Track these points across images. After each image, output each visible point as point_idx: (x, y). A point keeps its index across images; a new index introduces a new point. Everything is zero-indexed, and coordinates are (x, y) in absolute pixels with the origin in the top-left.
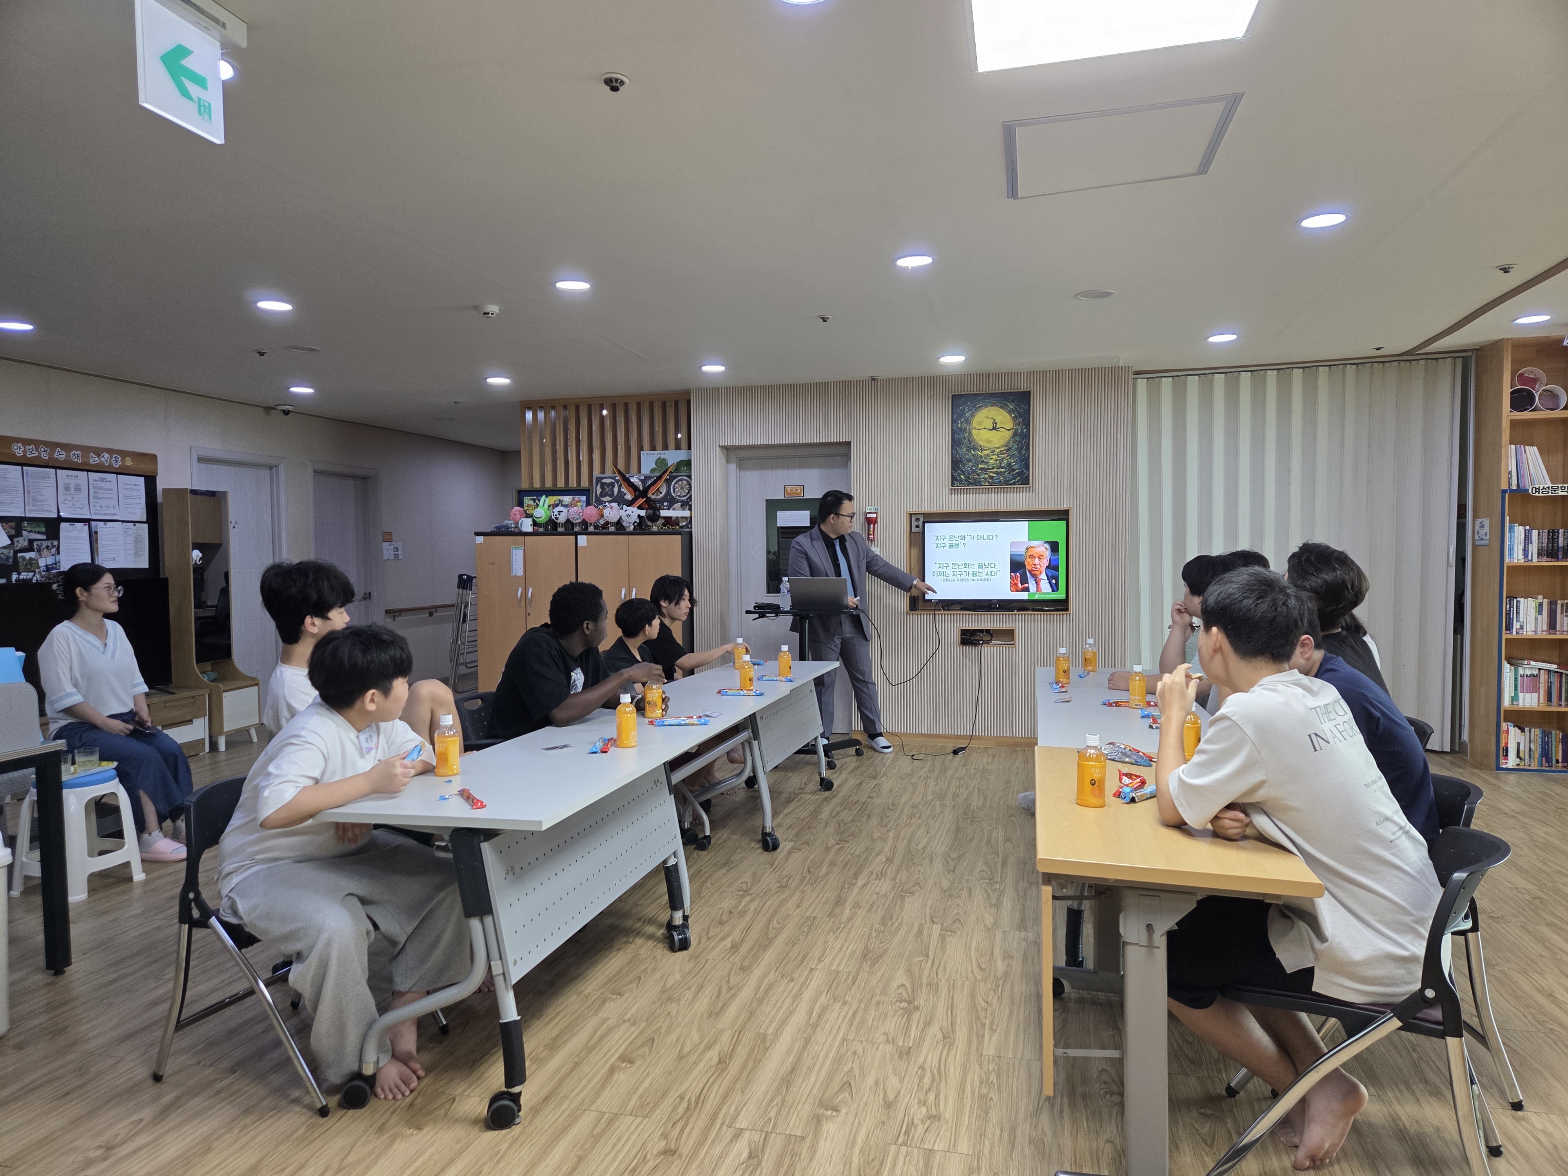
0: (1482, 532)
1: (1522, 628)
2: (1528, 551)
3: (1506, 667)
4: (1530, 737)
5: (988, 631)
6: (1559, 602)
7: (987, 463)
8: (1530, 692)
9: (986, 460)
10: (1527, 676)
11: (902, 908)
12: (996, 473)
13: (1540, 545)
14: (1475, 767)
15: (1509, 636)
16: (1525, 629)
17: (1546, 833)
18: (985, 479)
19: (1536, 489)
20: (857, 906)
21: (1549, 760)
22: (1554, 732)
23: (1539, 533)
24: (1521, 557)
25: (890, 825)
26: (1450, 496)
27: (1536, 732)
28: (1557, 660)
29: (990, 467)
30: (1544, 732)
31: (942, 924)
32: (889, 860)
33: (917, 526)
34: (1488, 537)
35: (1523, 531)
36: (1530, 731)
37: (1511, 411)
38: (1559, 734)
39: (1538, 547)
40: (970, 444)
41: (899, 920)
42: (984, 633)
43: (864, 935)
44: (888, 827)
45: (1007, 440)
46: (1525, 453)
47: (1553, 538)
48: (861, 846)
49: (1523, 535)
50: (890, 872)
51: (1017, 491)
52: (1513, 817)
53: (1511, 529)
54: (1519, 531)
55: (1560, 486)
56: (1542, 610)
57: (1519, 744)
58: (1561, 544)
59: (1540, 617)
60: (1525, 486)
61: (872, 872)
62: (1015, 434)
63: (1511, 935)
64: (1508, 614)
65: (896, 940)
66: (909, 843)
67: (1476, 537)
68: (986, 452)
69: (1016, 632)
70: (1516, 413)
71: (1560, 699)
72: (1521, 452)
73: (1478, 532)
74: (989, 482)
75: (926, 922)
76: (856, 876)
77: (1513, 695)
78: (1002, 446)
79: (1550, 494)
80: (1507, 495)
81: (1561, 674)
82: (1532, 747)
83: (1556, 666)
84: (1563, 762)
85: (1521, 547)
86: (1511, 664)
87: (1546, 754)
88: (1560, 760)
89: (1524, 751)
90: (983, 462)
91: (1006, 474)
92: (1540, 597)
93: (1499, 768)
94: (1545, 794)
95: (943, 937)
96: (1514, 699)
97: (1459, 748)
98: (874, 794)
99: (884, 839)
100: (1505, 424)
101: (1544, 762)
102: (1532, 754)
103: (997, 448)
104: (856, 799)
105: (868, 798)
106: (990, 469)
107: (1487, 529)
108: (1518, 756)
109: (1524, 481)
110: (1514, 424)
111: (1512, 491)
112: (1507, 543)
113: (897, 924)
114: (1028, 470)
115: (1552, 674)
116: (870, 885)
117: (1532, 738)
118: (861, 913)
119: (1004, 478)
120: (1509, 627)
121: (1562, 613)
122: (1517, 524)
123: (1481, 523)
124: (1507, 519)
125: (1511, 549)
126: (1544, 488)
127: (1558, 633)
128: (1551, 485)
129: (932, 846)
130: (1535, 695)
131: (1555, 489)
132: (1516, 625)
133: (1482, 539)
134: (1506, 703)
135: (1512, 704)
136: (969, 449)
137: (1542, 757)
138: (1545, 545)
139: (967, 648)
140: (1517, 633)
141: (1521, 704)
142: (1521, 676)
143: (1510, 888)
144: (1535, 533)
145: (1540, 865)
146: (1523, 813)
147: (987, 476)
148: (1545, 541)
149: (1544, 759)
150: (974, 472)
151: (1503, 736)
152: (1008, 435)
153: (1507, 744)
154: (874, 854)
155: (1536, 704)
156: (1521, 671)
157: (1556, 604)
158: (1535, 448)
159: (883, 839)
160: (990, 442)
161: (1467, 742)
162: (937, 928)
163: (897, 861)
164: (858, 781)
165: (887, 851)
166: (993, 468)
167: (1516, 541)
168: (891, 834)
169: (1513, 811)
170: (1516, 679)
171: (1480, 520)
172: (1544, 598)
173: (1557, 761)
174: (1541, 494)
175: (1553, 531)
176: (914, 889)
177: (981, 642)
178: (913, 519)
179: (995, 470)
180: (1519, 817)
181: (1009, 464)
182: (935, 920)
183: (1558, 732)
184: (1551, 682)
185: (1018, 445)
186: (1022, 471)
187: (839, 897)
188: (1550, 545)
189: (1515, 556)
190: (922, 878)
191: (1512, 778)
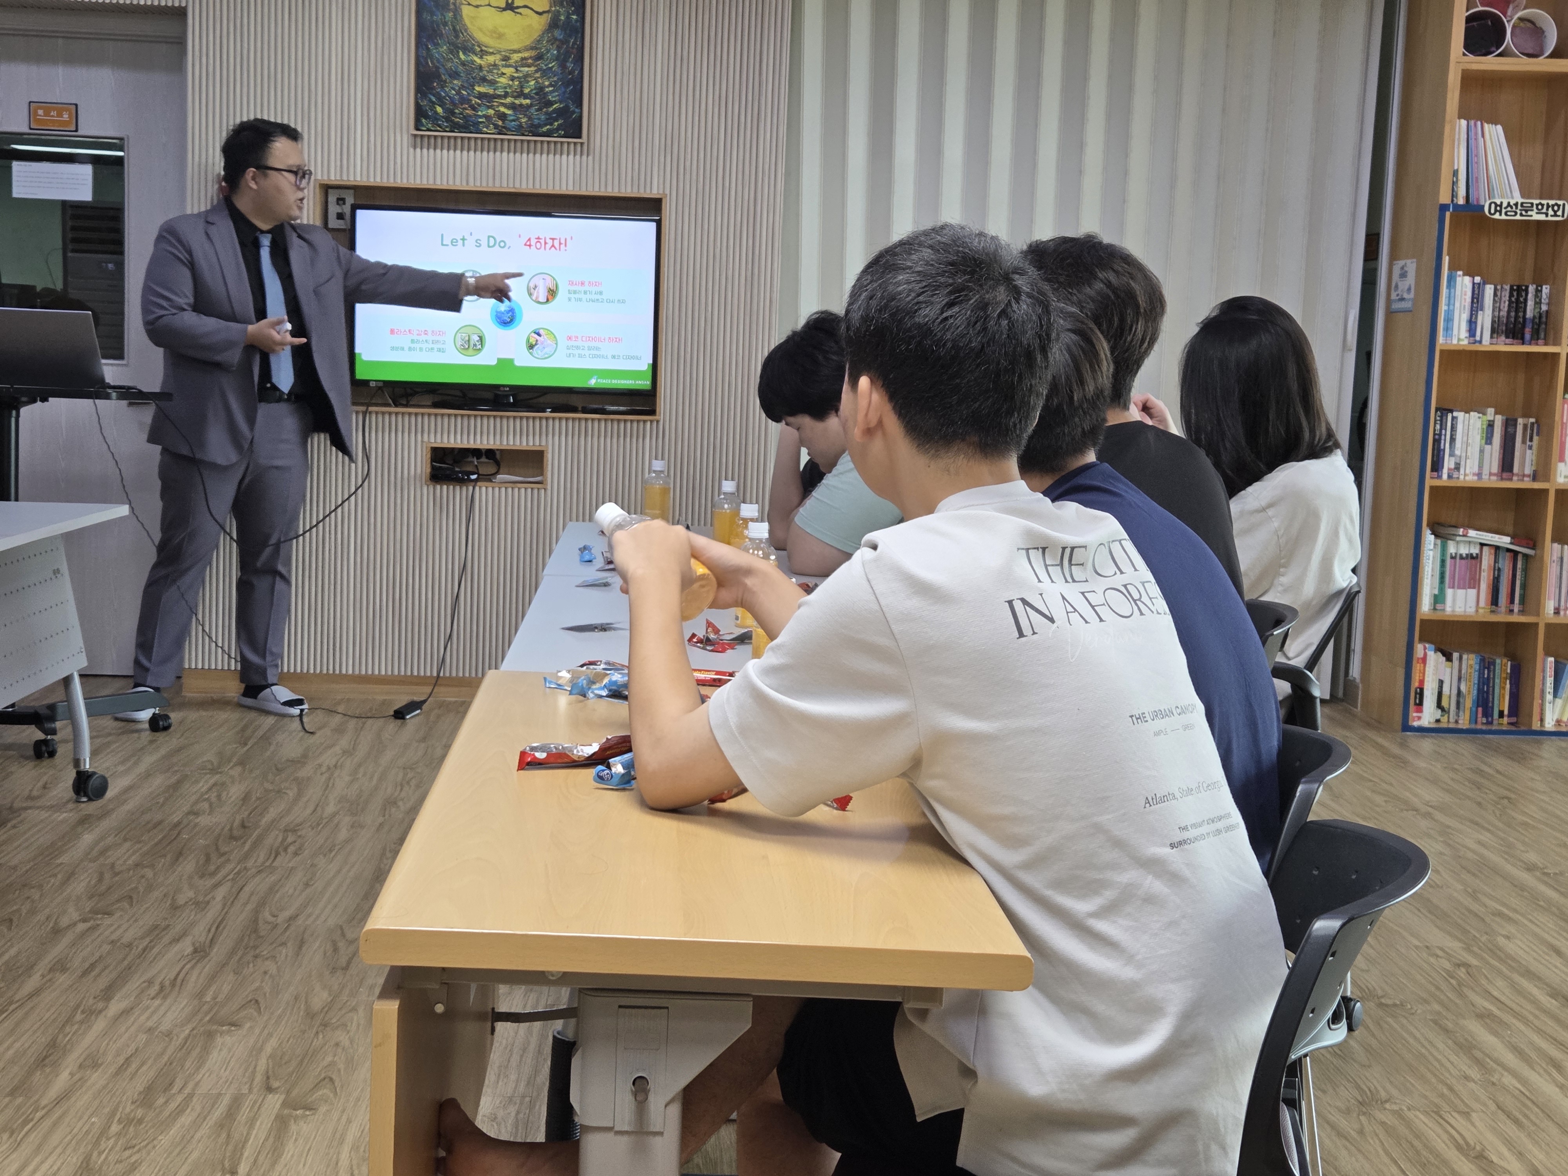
0: (1404, 285)
1: (1457, 467)
2: (1476, 323)
3: (1429, 539)
4: (1460, 671)
5: (490, 454)
6: (1520, 421)
7: (492, 83)
8: (1464, 588)
9: (490, 77)
10: (1461, 557)
11: (202, 1060)
12: (512, 106)
13: (1497, 314)
14: (1368, 725)
15: (1437, 483)
16: (1462, 471)
17: (1480, 843)
18: (486, 117)
19: (1496, 205)
20: (92, 1062)
21: (1488, 713)
22: (1498, 661)
23: (1496, 290)
24: (1464, 334)
25: (223, 872)
26: (1354, 215)
27: (1471, 661)
28: (1510, 529)
29: (500, 92)
30: (1483, 660)
31: (288, 1092)
32: (200, 952)
33: (340, 216)
34: (1412, 295)
35: (1470, 286)
36: (1461, 658)
37: (1464, 54)
38: (1506, 665)
39: (1493, 317)
40: (457, 37)
41: (187, 1091)
42: (484, 459)
43: (87, 1132)
44: (219, 876)
45: (536, 35)
46: (1483, 136)
47: (1517, 300)
48: (141, 923)
49: (1469, 294)
50: (195, 980)
51: (558, 150)
52: (1427, 815)
53: (1451, 280)
54: (1464, 284)
55: (1536, 202)
56: (1492, 435)
57: (1441, 682)
58: (1529, 314)
59: (1488, 447)
60: (1478, 200)
61: (150, 982)
62: (553, 24)
63: (1415, 1038)
64: (1437, 441)
65: (165, 1140)
66: (257, 911)
67: (1394, 296)
68: (491, 59)
69: (549, 456)
70: (1471, 57)
71: (1512, 601)
72: (1476, 134)
73: (1397, 287)
74: (496, 126)
75: (250, 1090)
76: (107, 994)
77: (1436, 592)
78: (527, 49)
79: (1518, 217)
80: (1448, 214)
81: (1515, 553)
82: (1463, 688)
83: (1507, 539)
84: (1509, 716)
85: (1465, 316)
86: (1437, 535)
87: (1484, 702)
88: (1506, 712)
89: (1450, 697)
90: (484, 80)
91: (533, 110)
92: (1491, 411)
93: (1406, 727)
94: (1479, 772)
95: (282, 1123)
96: (1438, 599)
97: (1345, 694)
98: (206, 805)
99: (201, 906)
100: (1454, 79)
101: (1480, 715)
102: (1461, 700)
103: (515, 51)
104: (158, 817)
105: (189, 813)
106: (499, 97)
107: (1411, 280)
108: (1439, 705)
109: (1478, 189)
110: (1469, 79)
111: (1456, 207)
112: (1443, 307)
113: (179, 1098)
114: (580, 105)
115: (1501, 554)
116: (137, 1012)
117: (1463, 671)
118: (97, 1079)
119: (530, 118)
120: (1437, 466)
121: (1524, 442)
122: (1460, 273)
123: (1402, 268)
124: (1446, 260)
125: (1449, 320)
126: (1509, 205)
127: (1515, 478)
128: (1520, 200)
129: (309, 916)
130: (1472, 592)
131: (1526, 209)
132: (1448, 463)
133: (1402, 299)
134: (1425, 605)
135: (1435, 609)
136: (455, 48)
137: (1478, 706)
138: (1504, 313)
139: (444, 490)
140: (1450, 477)
141: (1448, 609)
142: (1452, 558)
143: (1417, 947)
144: (1489, 290)
145: (1468, 902)
146: (1442, 808)
147: (491, 112)
148: (1505, 306)
149: (1480, 709)
150: (464, 100)
151: (1417, 667)
152: (536, 24)
153: (1422, 682)
154: (166, 939)
155: (1473, 610)
156: (1452, 548)
157: (1515, 425)
158: (1499, 128)
159: (197, 904)
160: (500, 36)
161: (1358, 680)
162: (274, 1102)
163: (218, 953)
164: (174, 779)
165: (200, 933)
166: (506, 95)
167: (1457, 305)
168: (221, 893)
169: (1427, 804)
170: (1443, 562)
171: (1401, 263)
172: (1496, 413)
173: (1501, 714)
174: (1504, 217)
175: (1519, 287)
176: (243, 1013)
177: (474, 477)
178: (332, 199)
179: (509, 100)
180: (1438, 815)
181: (540, 90)
182: (275, 1084)
183: (1505, 660)
184: (1499, 569)
185: (559, 48)
186: (567, 107)
187: (53, 1044)
188: (1513, 314)
189: (1455, 332)
190: (267, 989)
191: (1427, 744)
